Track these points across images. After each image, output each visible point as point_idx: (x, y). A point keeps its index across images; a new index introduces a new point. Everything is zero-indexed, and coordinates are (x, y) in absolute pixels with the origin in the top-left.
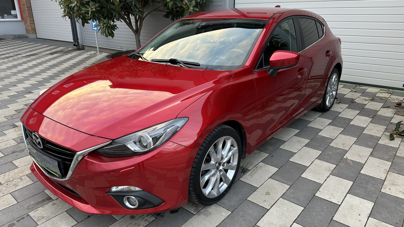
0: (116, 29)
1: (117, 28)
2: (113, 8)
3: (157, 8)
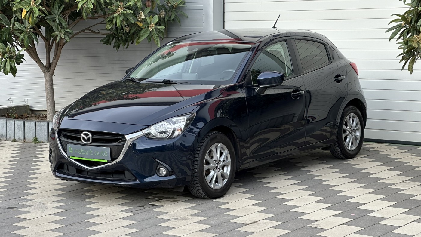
0: (22, 62)
1: (25, 60)
2: (19, 28)
3: (88, 28)
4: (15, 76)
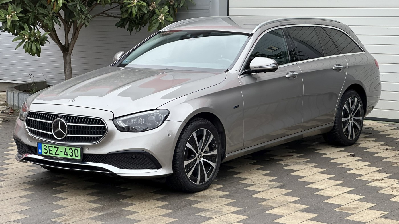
0: (46, 43)
1: (48, 41)
2: (42, 12)
3: (104, 12)
4: (39, 56)
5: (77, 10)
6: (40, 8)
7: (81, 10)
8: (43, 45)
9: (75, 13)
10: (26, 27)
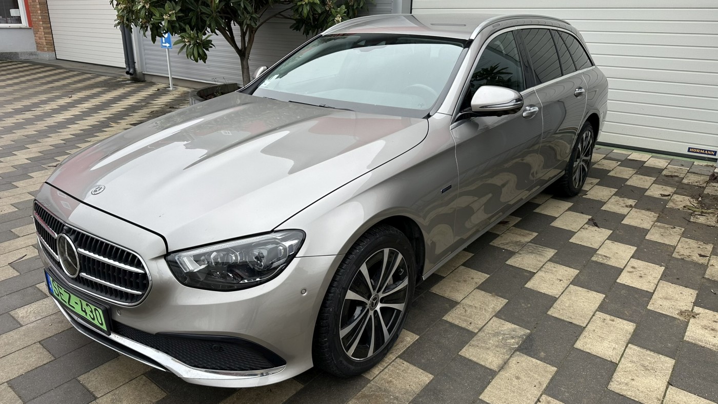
1: (213, 45)
2: (205, 12)
3: (279, 13)
4: (205, 63)
5: (241, 9)
6: (203, 7)
7: (245, 8)
8: (207, 50)
9: (239, 12)
10: (188, 29)
